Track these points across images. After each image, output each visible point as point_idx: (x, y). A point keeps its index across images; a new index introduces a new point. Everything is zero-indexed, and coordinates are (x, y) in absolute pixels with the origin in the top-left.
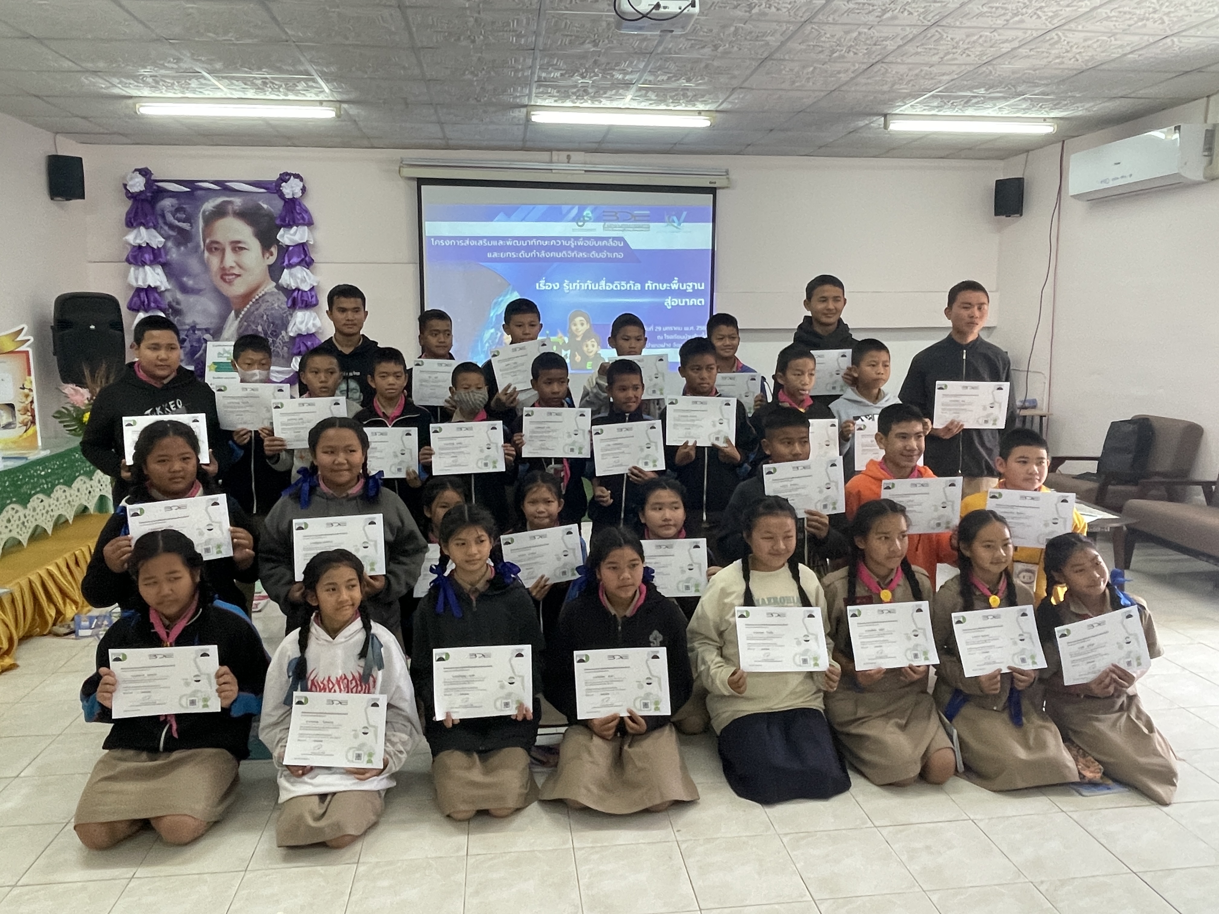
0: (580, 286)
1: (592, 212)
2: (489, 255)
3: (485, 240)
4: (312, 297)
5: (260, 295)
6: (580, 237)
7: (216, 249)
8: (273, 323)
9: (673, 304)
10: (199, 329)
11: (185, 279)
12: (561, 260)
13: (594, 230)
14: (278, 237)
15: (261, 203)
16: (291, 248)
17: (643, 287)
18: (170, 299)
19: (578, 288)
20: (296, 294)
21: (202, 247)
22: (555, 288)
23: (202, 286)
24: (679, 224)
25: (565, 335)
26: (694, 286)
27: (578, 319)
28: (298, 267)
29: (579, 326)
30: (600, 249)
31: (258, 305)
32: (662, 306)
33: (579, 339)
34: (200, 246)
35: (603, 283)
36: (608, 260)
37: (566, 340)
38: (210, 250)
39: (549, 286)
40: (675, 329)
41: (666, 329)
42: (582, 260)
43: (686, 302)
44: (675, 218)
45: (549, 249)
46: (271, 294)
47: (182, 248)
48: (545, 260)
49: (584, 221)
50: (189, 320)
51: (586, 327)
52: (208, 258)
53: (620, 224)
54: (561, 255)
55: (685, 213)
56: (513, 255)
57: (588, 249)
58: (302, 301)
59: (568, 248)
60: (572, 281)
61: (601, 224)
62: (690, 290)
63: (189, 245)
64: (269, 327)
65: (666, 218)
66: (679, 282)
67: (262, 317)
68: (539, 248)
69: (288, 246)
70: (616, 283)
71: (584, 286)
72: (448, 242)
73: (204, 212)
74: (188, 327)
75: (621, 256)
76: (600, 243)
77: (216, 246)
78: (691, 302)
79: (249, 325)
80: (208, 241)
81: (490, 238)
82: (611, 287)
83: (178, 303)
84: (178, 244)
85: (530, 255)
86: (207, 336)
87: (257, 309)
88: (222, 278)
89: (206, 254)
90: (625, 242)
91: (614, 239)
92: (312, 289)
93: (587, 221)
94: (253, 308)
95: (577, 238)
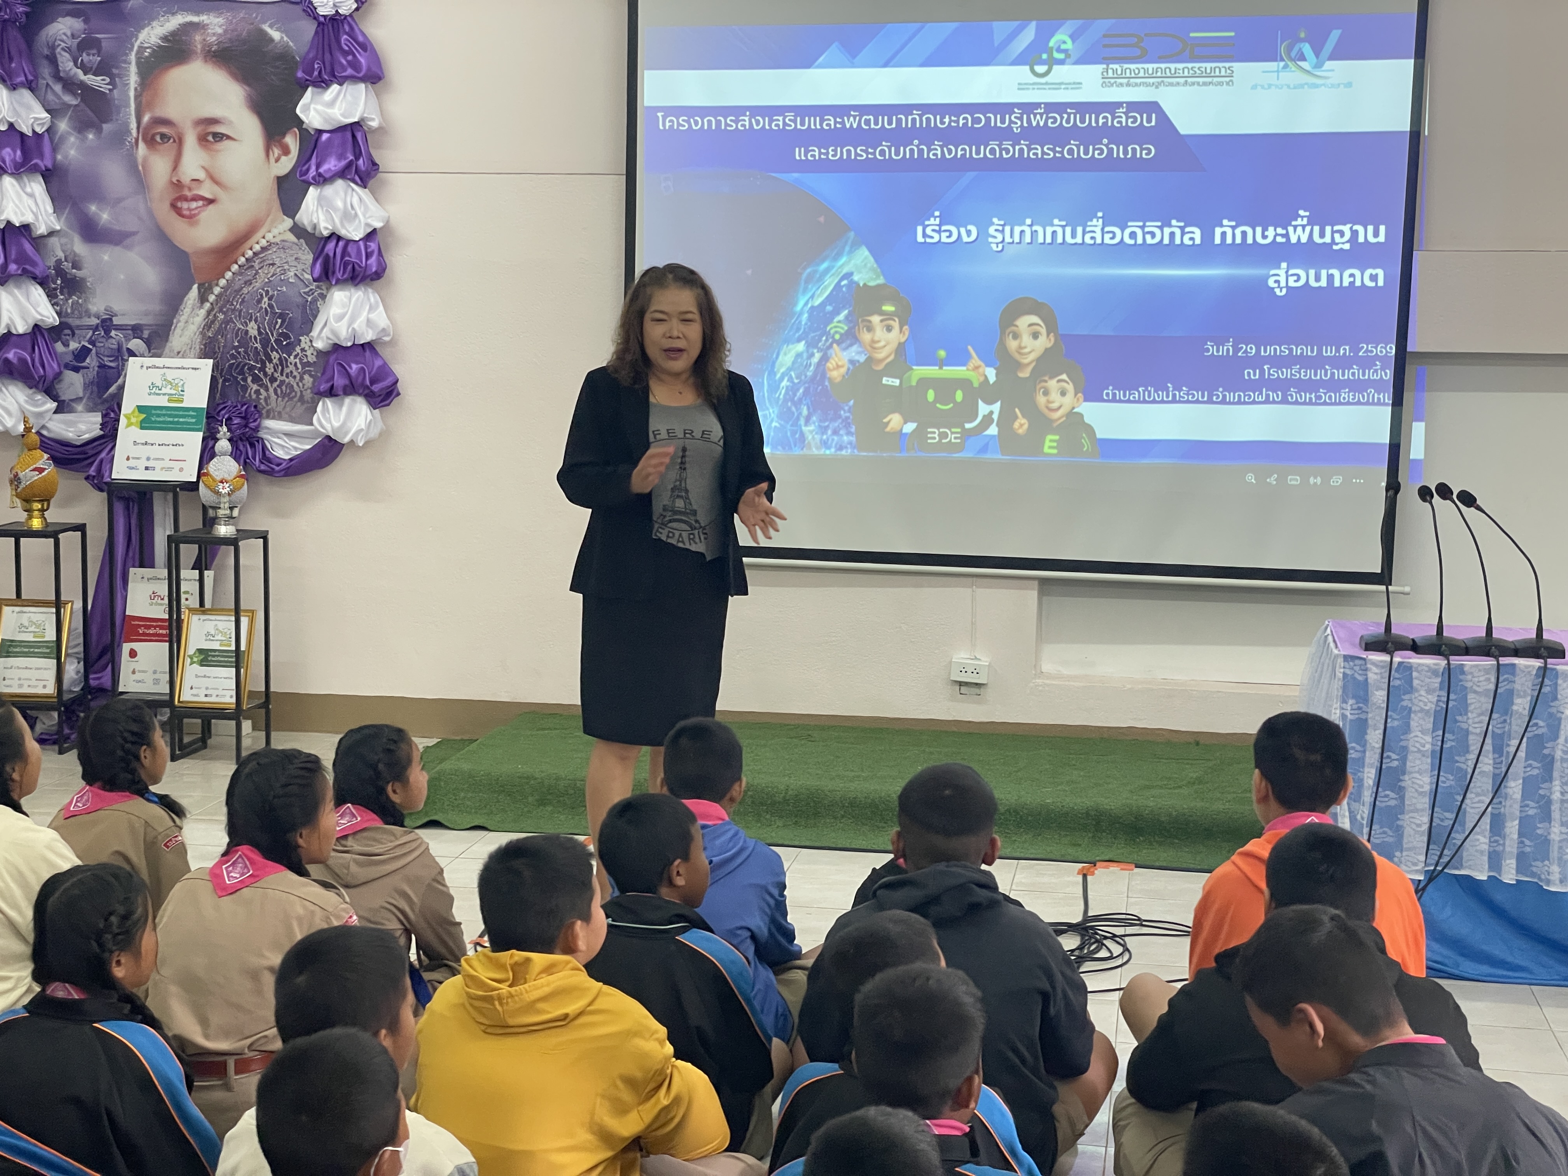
0: (1034, 234)
1: (1073, 37)
2: (799, 154)
3: (790, 116)
4: (368, 256)
5: (257, 248)
6: (1038, 105)
7: (163, 136)
8: (282, 316)
9: (1292, 283)
10: (119, 328)
11: (93, 208)
12: (984, 165)
13: (1077, 85)
14: (298, 111)
15: (266, 28)
16: (325, 136)
17: (1208, 235)
18: (61, 255)
19: (1028, 238)
20: (331, 246)
21: (134, 132)
22: (965, 239)
23: (130, 223)
24: (1319, 66)
25: (988, 365)
26: (1355, 233)
27: (1024, 322)
28: (340, 183)
29: (1026, 339)
30: (1090, 137)
31: (250, 273)
32: (1261, 287)
33: (1025, 374)
34: (129, 132)
35: (1096, 224)
36: (1110, 164)
37: (991, 374)
38: (150, 142)
39: (951, 233)
40: (1297, 351)
41: (1270, 350)
42: (1040, 165)
43: (1330, 278)
44: (1307, 49)
45: (950, 136)
46: (282, 246)
47: (91, 136)
48: (942, 164)
49: (1052, 62)
50: (97, 305)
51: (1044, 342)
52: (145, 160)
53: (1150, 67)
54: (985, 152)
55: (1335, 34)
56: (861, 153)
57: (1059, 136)
58: (346, 265)
59: (1005, 134)
60: (1013, 220)
61: (1097, 69)
62: (1343, 244)
63: (105, 127)
64: (272, 325)
65: (1283, 49)
66: (1311, 222)
67: (259, 301)
68: (928, 135)
69: (320, 132)
70: (1134, 226)
71: (1044, 234)
72: (699, 123)
73: (141, 49)
74: (94, 321)
75: (1147, 152)
76: (1091, 120)
77: (164, 130)
78: (1344, 278)
79: (227, 322)
80: (146, 118)
81: (802, 111)
82: (1118, 235)
83: (76, 265)
84: (82, 126)
85: (905, 152)
86: (136, 344)
87: (248, 283)
88: (174, 206)
89: (142, 148)
90: (1163, 118)
91: (1132, 106)
92: (371, 235)
93: (1061, 62)
94: (239, 281)
95: (1028, 108)
